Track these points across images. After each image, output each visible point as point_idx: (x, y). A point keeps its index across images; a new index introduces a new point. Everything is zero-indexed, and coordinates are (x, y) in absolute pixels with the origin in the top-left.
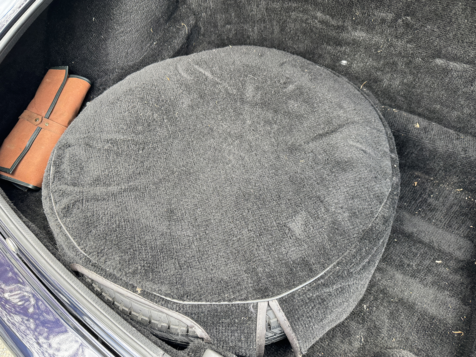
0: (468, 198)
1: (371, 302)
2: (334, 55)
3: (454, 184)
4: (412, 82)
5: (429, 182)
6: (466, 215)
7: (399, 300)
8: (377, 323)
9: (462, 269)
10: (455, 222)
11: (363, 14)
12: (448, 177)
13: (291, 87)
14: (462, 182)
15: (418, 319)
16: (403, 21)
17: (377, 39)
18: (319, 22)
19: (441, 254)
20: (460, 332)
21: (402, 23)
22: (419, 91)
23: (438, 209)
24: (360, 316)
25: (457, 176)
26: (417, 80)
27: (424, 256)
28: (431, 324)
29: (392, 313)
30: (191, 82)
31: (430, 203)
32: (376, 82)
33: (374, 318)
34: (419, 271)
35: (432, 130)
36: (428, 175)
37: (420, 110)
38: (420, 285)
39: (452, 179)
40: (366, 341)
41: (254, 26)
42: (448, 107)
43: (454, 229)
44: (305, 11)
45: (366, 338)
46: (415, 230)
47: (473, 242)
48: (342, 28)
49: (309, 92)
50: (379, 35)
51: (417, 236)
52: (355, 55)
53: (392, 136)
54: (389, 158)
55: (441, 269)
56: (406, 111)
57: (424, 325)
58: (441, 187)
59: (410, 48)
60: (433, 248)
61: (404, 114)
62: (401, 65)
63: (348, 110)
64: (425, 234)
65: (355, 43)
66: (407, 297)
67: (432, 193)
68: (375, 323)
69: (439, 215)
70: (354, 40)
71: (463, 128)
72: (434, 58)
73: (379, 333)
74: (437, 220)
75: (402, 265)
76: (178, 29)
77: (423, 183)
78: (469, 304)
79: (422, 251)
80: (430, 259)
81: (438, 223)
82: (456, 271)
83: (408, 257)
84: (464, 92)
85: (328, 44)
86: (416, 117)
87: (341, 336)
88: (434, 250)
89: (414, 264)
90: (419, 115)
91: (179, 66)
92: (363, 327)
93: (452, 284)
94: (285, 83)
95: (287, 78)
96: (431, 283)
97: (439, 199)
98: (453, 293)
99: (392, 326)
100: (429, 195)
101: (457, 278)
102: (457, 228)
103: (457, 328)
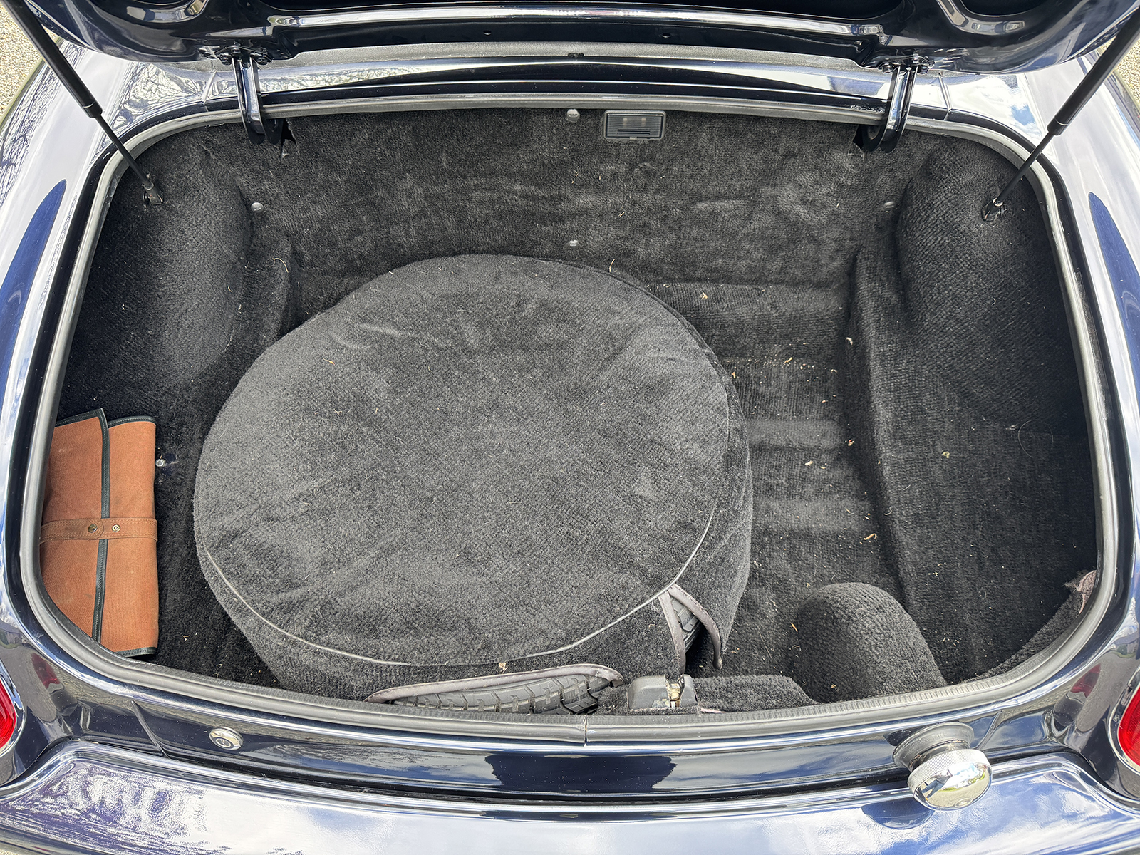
0: (804, 367)
1: (759, 553)
2: (557, 237)
3: (778, 355)
4: (676, 242)
5: (748, 366)
6: (810, 389)
7: (790, 534)
8: (779, 576)
9: (838, 459)
10: (803, 403)
11: (584, 173)
12: (768, 350)
13: (530, 307)
14: (788, 349)
15: (822, 545)
16: (641, 169)
17: (613, 200)
18: (520, 197)
19: (807, 452)
20: (872, 535)
21: (639, 172)
22: (689, 250)
23: (775, 397)
24: (756, 578)
25: (779, 344)
26: (682, 237)
27: (788, 464)
28: (839, 544)
29: (789, 554)
30: (371, 353)
31: (762, 393)
32: (628, 256)
33: (773, 572)
34: (793, 487)
35: (724, 294)
36: (744, 357)
37: (699, 273)
38: (803, 503)
39: (774, 349)
40: (779, 603)
41: (409, 227)
42: (731, 258)
43: (806, 413)
44: (492, 188)
45: (778, 601)
46: (764, 436)
47: (834, 420)
48: (560, 198)
49: (559, 306)
50: (614, 194)
51: (769, 443)
52: (587, 229)
53: (691, 326)
54: (704, 356)
55: (817, 471)
56: (680, 280)
57: (832, 549)
58: (765, 366)
59: (661, 200)
60: (795, 449)
61: (680, 286)
62: (655, 224)
63: (624, 312)
64: (777, 436)
65: (584, 214)
66: (796, 526)
67: (759, 378)
68: (777, 577)
69: (781, 404)
70: (580, 209)
71: (760, 277)
72: (694, 203)
73: (787, 586)
74: (782, 411)
75: (771, 489)
76: (270, 269)
77: (742, 370)
78: (865, 497)
79: (783, 459)
80: (798, 464)
81: (785, 414)
82: (833, 466)
83: (772, 475)
84: (744, 234)
85: (543, 223)
86: (697, 285)
87: (749, 614)
88: (798, 451)
89: (783, 481)
90: (700, 280)
91: (334, 336)
92: (766, 589)
93: (836, 484)
94: (518, 304)
95: (517, 296)
96: (813, 494)
97: (771, 383)
98: (843, 493)
99: (797, 569)
100: (757, 383)
101: (839, 473)
102: (808, 411)
103: (866, 532)
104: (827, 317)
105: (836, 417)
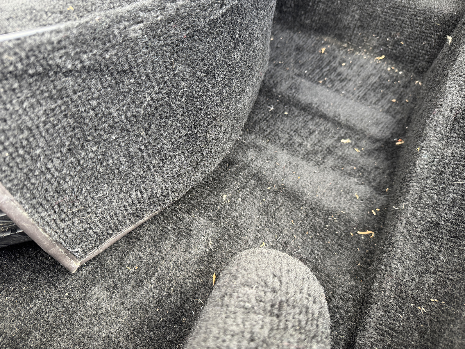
0: (391, 69)
1: (236, 190)
6: (388, 88)
8: (239, 220)
9: (378, 150)
10: (373, 94)
14: (384, 44)
15: (307, 215)
19: (350, 131)
20: (368, 232)
23: (350, 80)
24: (213, 211)
25: (378, 34)
27: (325, 133)
28: (326, 222)
29: (266, 207)
31: (339, 72)
33: (237, 213)
34: (315, 153)
36: (341, 41)
39: (370, 40)
40: (217, 246)
43: (371, 103)
45: (217, 241)
47: (394, 118)
51: (317, 108)
55: (349, 150)
57: (315, 224)
60: (339, 124)
64: (329, 105)
66: (291, 184)
68: (236, 220)
69: (352, 86)
73: (241, 234)
74: (348, 92)
77: (334, 50)
78: (385, 193)
80: (334, 137)
81: (350, 94)
82: (370, 153)
83: (302, 134)
88: (341, 126)
89: (308, 143)
92: (216, 225)
93: (362, 169)
96: (331, 167)
97: (352, 68)
98: (363, 179)
99: (263, 224)
100: (340, 64)
101: (371, 162)
102: (374, 102)
103: (364, 226)
104: (436, 19)
105: (399, 117)
